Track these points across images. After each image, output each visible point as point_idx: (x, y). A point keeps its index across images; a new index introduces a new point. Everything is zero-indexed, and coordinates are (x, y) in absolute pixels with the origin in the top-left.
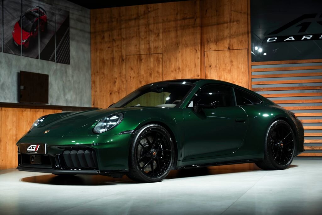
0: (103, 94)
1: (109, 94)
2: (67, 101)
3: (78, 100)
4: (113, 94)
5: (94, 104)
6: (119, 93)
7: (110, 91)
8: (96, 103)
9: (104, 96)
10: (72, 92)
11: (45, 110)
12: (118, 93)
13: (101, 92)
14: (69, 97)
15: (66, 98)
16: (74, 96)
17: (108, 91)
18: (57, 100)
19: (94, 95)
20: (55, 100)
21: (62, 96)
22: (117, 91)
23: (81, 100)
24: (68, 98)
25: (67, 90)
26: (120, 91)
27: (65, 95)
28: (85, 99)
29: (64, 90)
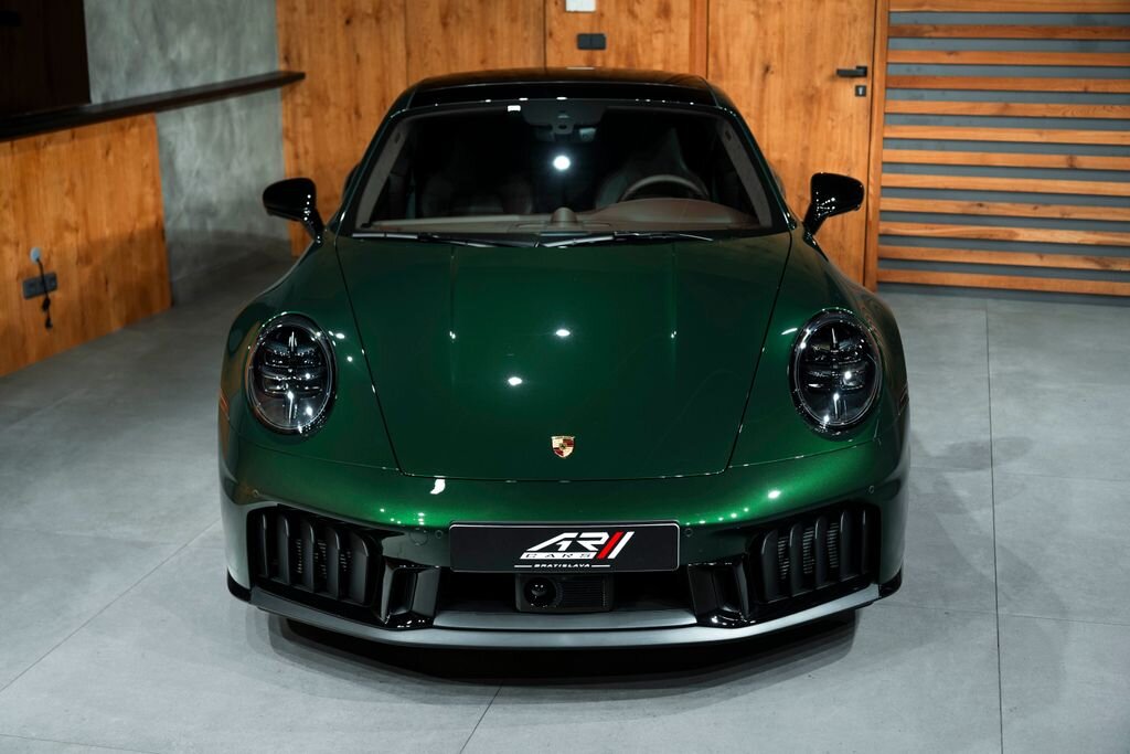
0: (321, 21)
1: (340, 22)
2: (174, 69)
3: (221, 55)
4: (356, 22)
5: (287, 59)
6: (378, 20)
7: (345, 11)
8: (294, 54)
9: (322, 30)
10: (194, 31)
11: (78, 130)
12: (373, 21)
13: (310, 11)
14: (182, 50)
15: (173, 56)
16: (205, 44)
17: (339, 12)
18: (133, 74)
19: (287, 24)
20: (123, 75)
21: (154, 52)
22: (370, 11)
23: (235, 50)
24: (179, 54)
25: (171, 27)
26: (384, 13)
27: (163, 47)
28: (252, 44)
29: (159, 27)
